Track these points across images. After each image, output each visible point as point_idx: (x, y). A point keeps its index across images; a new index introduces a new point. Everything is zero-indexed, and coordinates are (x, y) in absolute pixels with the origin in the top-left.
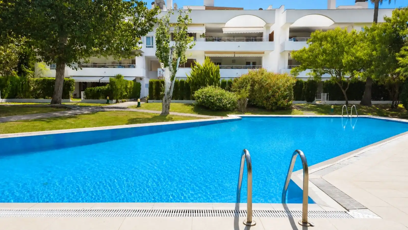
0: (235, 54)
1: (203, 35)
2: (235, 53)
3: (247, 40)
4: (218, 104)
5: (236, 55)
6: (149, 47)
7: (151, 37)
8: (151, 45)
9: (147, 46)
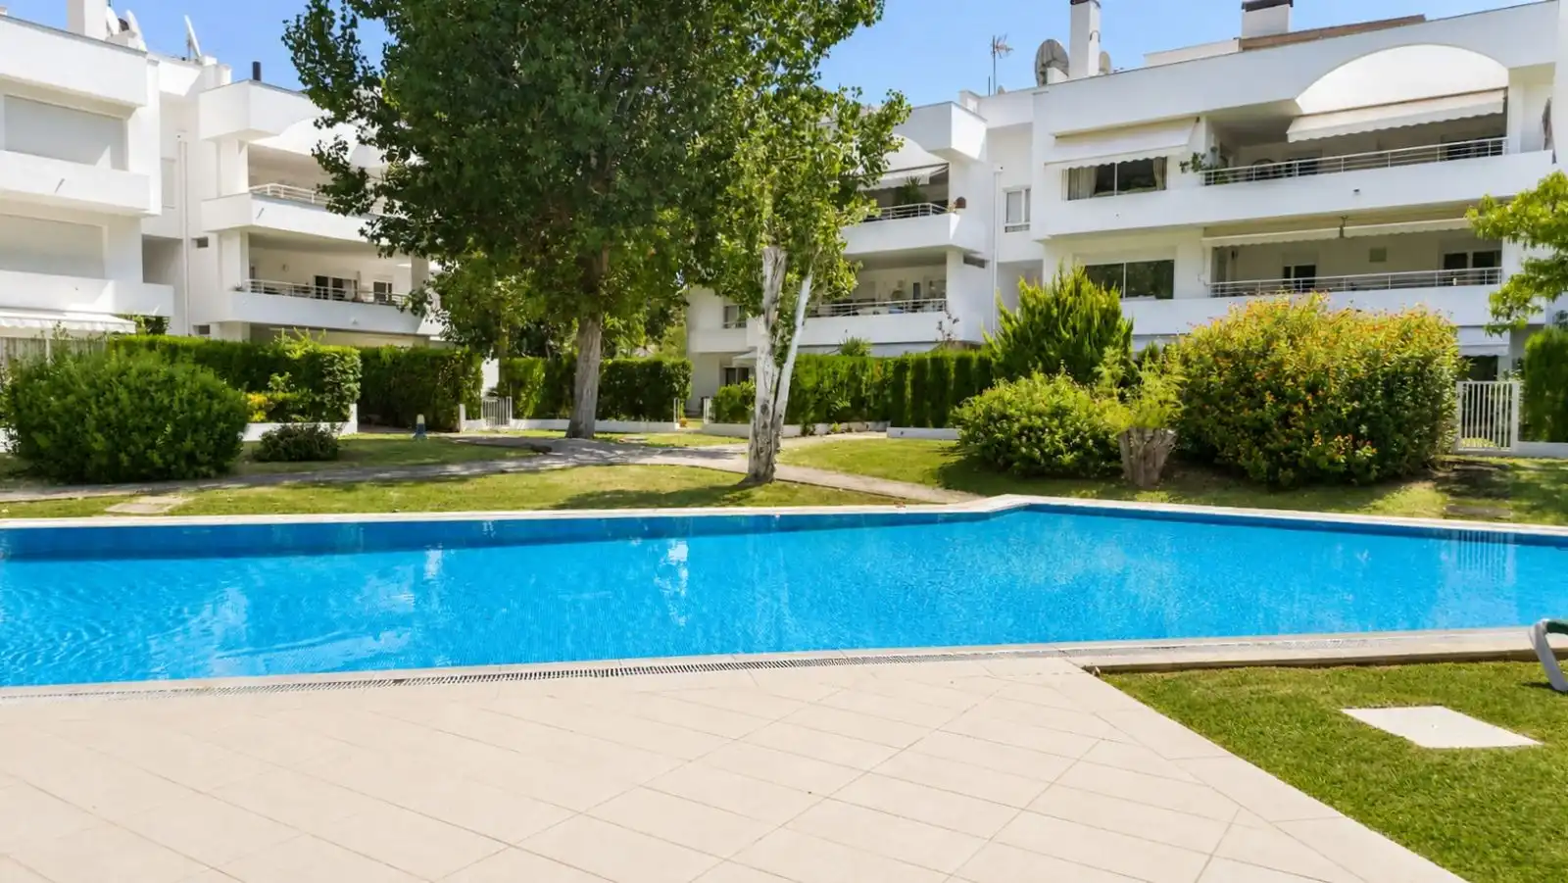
0: (1341, 227)
1: (1196, 163)
2: (1344, 219)
3: (1453, 154)
4: (1024, 450)
5: (1351, 230)
6: (1015, 229)
7: (1024, 192)
8: (1023, 223)
9: (1009, 225)
